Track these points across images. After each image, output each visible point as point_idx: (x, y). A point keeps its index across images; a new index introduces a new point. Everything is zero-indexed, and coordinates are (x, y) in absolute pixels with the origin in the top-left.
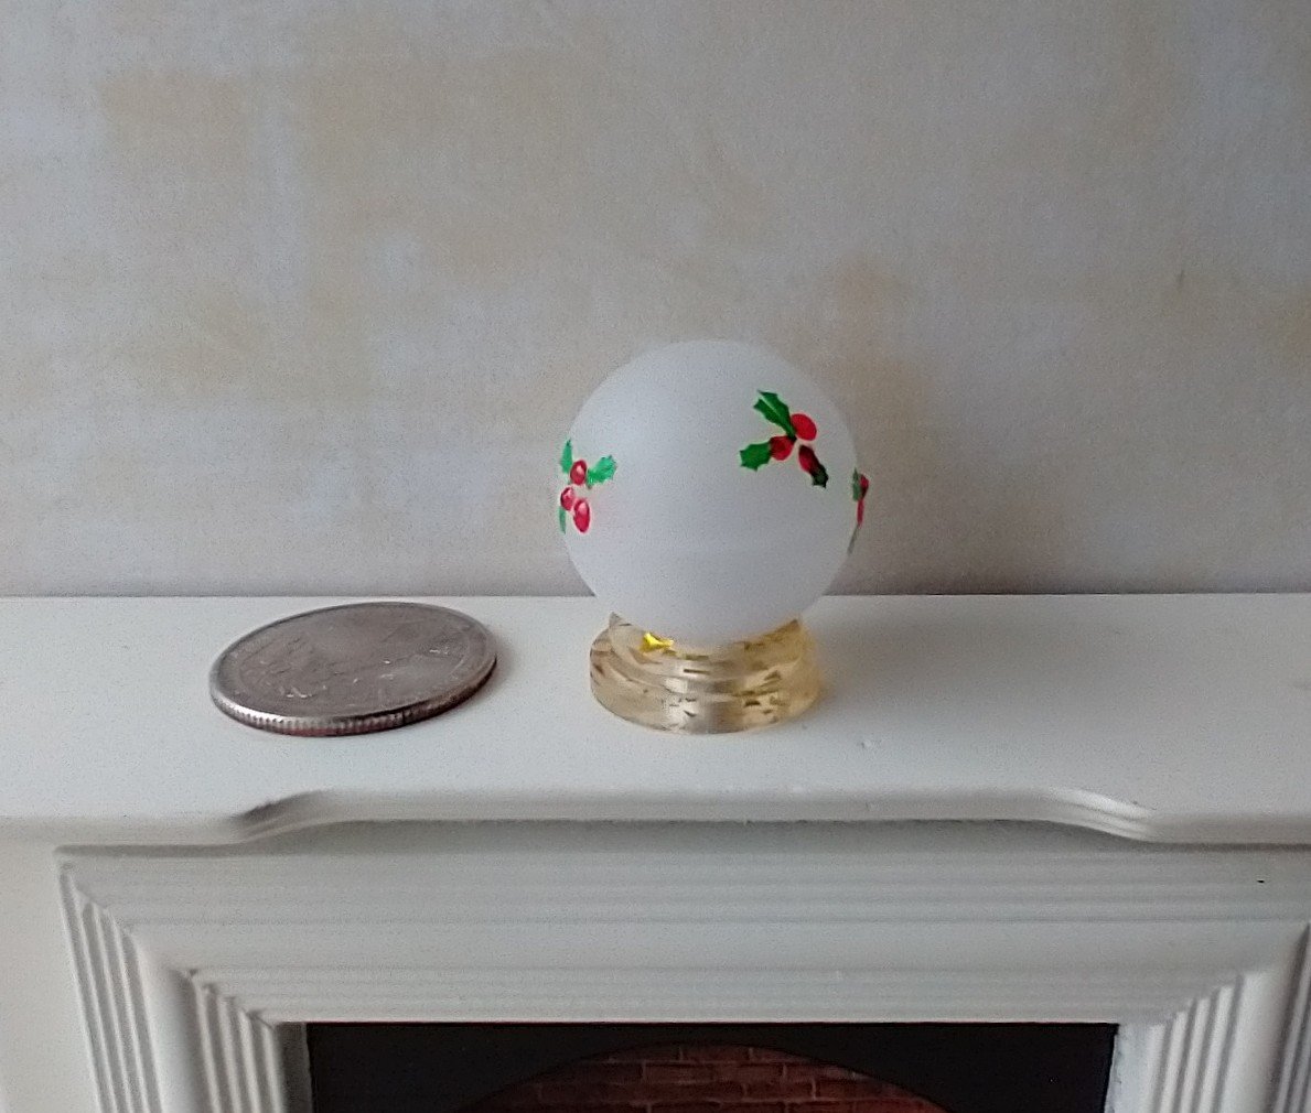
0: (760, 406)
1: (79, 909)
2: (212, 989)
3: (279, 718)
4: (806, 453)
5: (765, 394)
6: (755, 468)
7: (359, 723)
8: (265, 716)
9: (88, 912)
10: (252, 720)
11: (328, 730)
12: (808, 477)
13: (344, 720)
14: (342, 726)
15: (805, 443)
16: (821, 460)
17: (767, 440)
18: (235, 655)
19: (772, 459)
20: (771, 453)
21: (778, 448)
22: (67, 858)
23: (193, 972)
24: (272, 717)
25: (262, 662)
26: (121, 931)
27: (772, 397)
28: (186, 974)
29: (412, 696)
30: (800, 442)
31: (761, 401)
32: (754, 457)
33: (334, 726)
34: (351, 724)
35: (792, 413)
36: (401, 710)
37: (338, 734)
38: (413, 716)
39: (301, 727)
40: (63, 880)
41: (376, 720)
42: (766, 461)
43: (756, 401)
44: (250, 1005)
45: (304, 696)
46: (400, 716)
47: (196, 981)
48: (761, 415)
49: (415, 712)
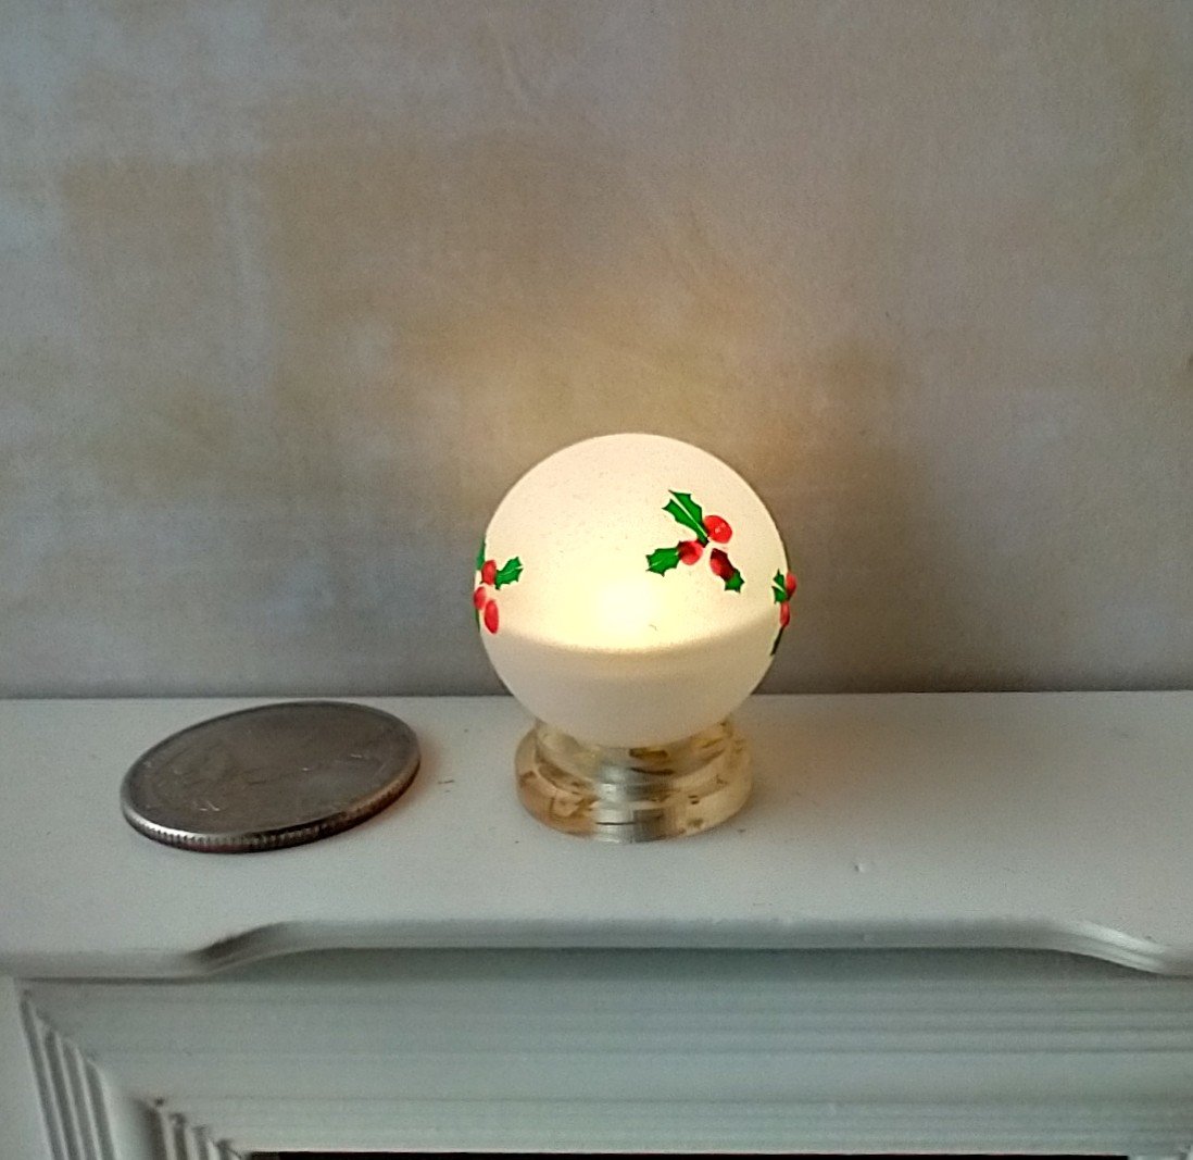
0: (670, 507)
1: (41, 1037)
2: (180, 1119)
3: (190, 835)
4: (719, 558)
5: (675, 494)
6: (663, 573)
7: (273, 838)
8: (175, 833)
9: (50, 1039)
10: (163, 837)
11: (242, 846)
12: (721, 582)
13: (258, 835)
14: (256, 841)
15: (719, 546)
16: (735, 564)
17: (674, 544)
18: (148, 764)
19: (681, 564)
20: (681, 556)
21: (687, 552)
22: (28, 986)
23: (160, 1102)
24: (183, 834)
25: (176, 772)
26: (85, 1061)
27: (685, 498)
28: (152, 1105)
29: (330, 807)
30: (712, 545)
31: (672, 501)
32: (661, 562)
33: (247, 842)
34: (265, 840)
35: (705, 514)
36: (319, 822)
37: (252, 850)
38: (328, 829)
39: (213, 843)
40: (24, 1008)
41: (291, 835)
42: (674, 566)
43: (667, 503)
44: (219, 1136)
45: (217, 809)
46: (317, 829)
47: (163, 1111)
48: (671, 517)
49: (333, 824)
